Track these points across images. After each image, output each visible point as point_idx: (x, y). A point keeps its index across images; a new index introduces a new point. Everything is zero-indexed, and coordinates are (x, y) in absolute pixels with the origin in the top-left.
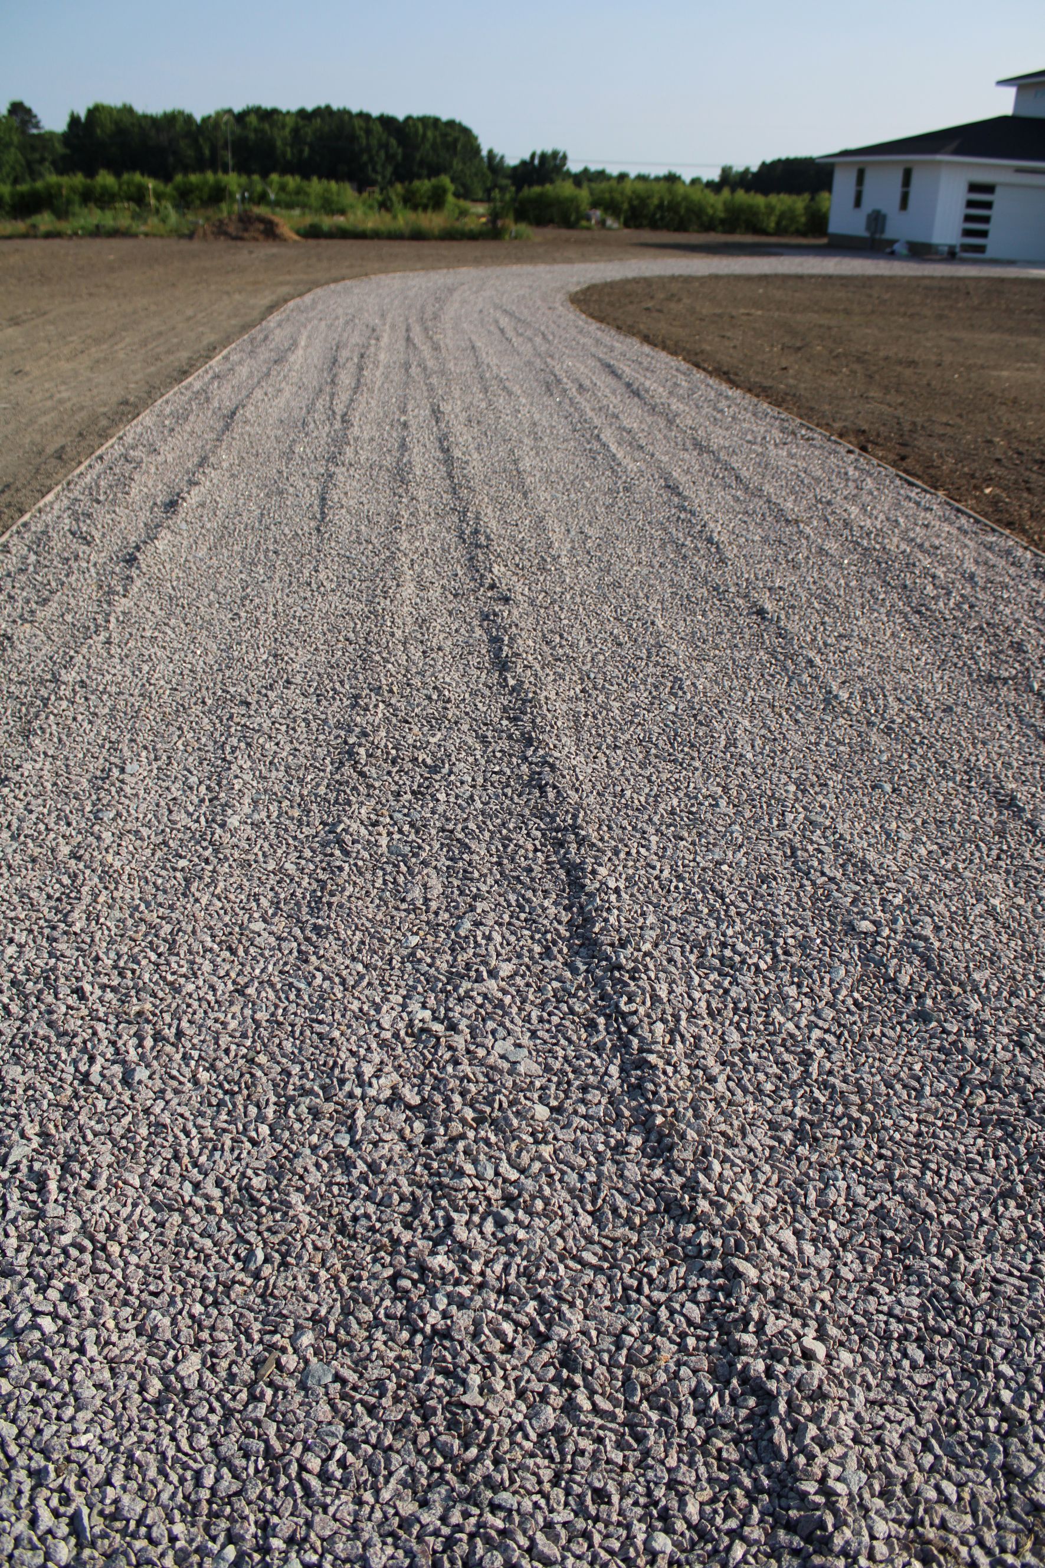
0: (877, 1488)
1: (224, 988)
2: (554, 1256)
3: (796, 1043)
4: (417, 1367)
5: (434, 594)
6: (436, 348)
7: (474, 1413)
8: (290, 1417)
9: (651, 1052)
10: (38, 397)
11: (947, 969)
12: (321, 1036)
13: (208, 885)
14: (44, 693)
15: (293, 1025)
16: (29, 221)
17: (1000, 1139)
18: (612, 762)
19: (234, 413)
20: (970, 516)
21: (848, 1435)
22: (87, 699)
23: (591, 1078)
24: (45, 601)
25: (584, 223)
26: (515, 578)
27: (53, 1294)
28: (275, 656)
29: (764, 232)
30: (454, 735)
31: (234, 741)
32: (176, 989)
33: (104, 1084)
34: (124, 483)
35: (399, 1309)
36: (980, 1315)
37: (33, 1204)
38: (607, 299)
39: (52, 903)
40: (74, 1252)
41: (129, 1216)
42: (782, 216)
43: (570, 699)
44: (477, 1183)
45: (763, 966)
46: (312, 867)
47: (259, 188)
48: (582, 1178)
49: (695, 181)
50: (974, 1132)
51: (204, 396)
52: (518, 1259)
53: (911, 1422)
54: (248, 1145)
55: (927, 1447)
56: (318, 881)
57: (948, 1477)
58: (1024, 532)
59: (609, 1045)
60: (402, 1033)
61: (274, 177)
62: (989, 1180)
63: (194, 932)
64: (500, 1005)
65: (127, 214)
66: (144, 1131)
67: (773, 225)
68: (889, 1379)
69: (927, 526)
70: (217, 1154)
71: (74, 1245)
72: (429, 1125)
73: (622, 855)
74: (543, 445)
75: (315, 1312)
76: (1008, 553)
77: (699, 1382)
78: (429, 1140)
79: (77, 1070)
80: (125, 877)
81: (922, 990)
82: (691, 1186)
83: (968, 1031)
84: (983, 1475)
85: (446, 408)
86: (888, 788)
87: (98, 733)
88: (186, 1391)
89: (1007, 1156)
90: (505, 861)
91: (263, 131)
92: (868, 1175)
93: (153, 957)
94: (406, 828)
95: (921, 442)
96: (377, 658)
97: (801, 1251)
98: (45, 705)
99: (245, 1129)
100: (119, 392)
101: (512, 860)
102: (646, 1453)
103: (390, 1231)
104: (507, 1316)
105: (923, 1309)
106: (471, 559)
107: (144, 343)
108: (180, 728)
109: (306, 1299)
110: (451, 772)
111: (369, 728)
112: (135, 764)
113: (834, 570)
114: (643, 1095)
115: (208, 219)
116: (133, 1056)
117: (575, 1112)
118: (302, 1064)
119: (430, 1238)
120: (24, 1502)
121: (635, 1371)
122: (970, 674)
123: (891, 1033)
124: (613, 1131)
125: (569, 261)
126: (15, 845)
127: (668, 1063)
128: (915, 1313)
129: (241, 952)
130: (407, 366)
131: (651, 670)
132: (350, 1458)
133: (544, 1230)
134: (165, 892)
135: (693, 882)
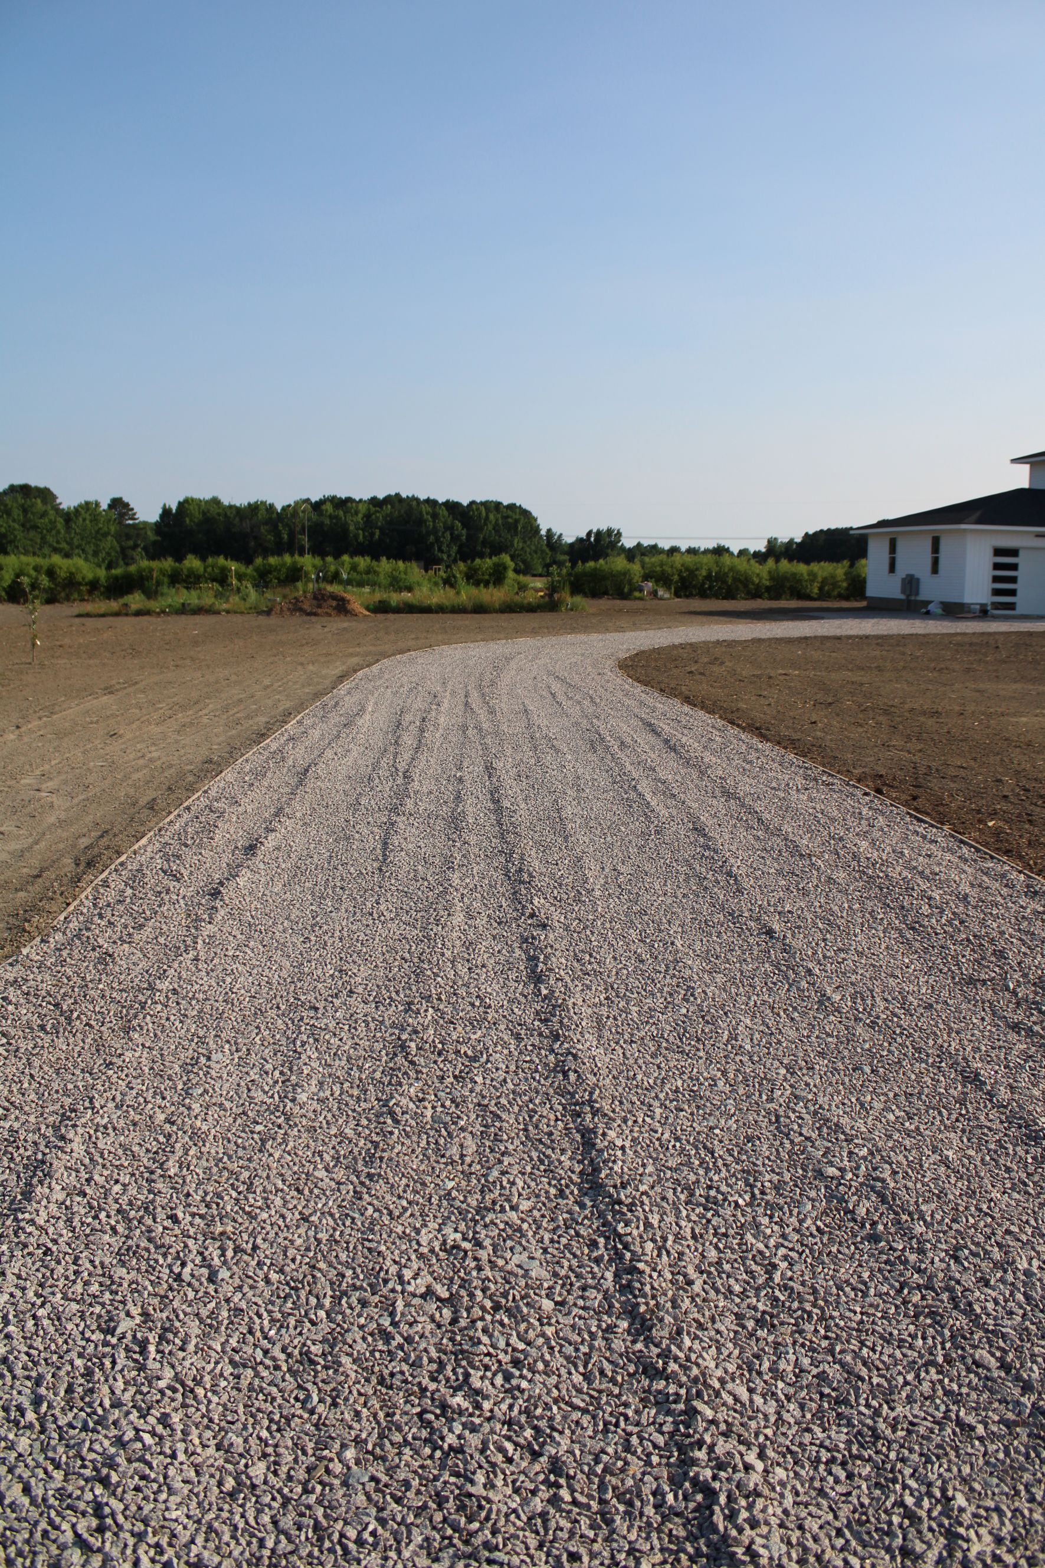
0: (794, 1556)
1: (292, 1217)
2: (549, 1400)
3: (764, 1258)
4: (436, 1472)
5: (481, 922)
6: (492, 712)
7: (478, 1501)
8: (335, 1503)
9: (640, 1261)
10: (132, 756)
11: (898, 1202)
12: (370, 1249)
13: (280, 1144)
14: (141, 998)
15: (347, 1243)
16: (122, 601)
17: (930, 1326)
18: (628, 1054)
19: (307, 770)
20: (972, 846)
21: (774, 1521)
22: (178, 1003)
23: (590, 1281)
24: (142, 926)
25: (637, 594)
26: (553, 909)
27: (151, 1420)
28: (341, 971)
29: (809, 598)
30: (492, 1033)
31: (305, 1038)
32: (252, 1217)
33: (194, 1281)
34: (209, 829)
35: (424, 1434)
36: (895, 1446)
37: (136, 1361)
38: (653, 664)
39: (151, 1155)
40: (169, 1393)
41: (212, 1371)
42: (824, 581)
43: (595, 1005)
44: (491, 1350)
45: (741, 1202)
46: (367, 1132)
47: (333, 568)
48: (577, 1350)
49: (743, 552)
50: (908, 1321)
51: (280, 756)
52: (521, 1401)
53: (830, 1517)
54: (308, 1325)
55: (839, 1533)
56: (372, 1142)
57: (855, 1554)
58: (1021, 858)
59: (606, 1258)
60: (437, 1249)
61: (346, 558)
62: (916, 1354)
63: (268, 1177)
64: (519, 1229)
65: (211, 593)
66: (225, 1314)
67: (816, 591)
68: (815, 1489)
69: (929, 856)
70: (283, 1331)
71: (169, 1387)
72: (455, 1312)
73: (630, 1123)
74: (584, 795)
75: (357, 1436)
76: (1003, 876)
77: (659, 1485)
78: (454, 1321)
79: (171, 1271)
80: (211, 1137)
81: (876, 1218)
82: (665, 1355)
83: (912, 1248)
84: (883, 1552)
85: (498, 764)
86: (867, 1069)
87: (188, 1030)
88: (254, 1487)
89: (934, 1338)
90: (530, 1128)
91: (337, 517)
92: (814, 1350)
93: (234, 1194)
94: (448, 1103)
95: (934, 784)
96: (429, 973)
97: (751, 1401)
98: (143, 1008)
99: (306, 1314)
100: (203, 752)
101: (537, 1127)
102: (613, 1531)
103: (420, 1383)
104: (509, 1438)
105: (849, 1442)
106: (515, 893)
107: (226, 709)
108: (258, 1027)
109: (350, 1427)
110: (488, 1061)
111: (419, 1028)
112: (220, 1055)
113: (839, 896)
114: (631, 1293)
115: (285, 597)
116: (216, 1262)
117: (575, 1305)
118: (354, 1269)
119: (451, 1387)
120: (129, 1551)
121: (608, 1477)
122: (953, 978)
123: (846, 1251)
124: (605, 1317)
125: (621, 630)
126: (119, 1113)
127: (654, 1270)
128: (842, 1446)
129: (306, 1192)
130: (464, 728)
131: (668, 980)
132: (380, 1531)
133: (544, 1383)
134: (244, 1148)
135: (688, 1142)
